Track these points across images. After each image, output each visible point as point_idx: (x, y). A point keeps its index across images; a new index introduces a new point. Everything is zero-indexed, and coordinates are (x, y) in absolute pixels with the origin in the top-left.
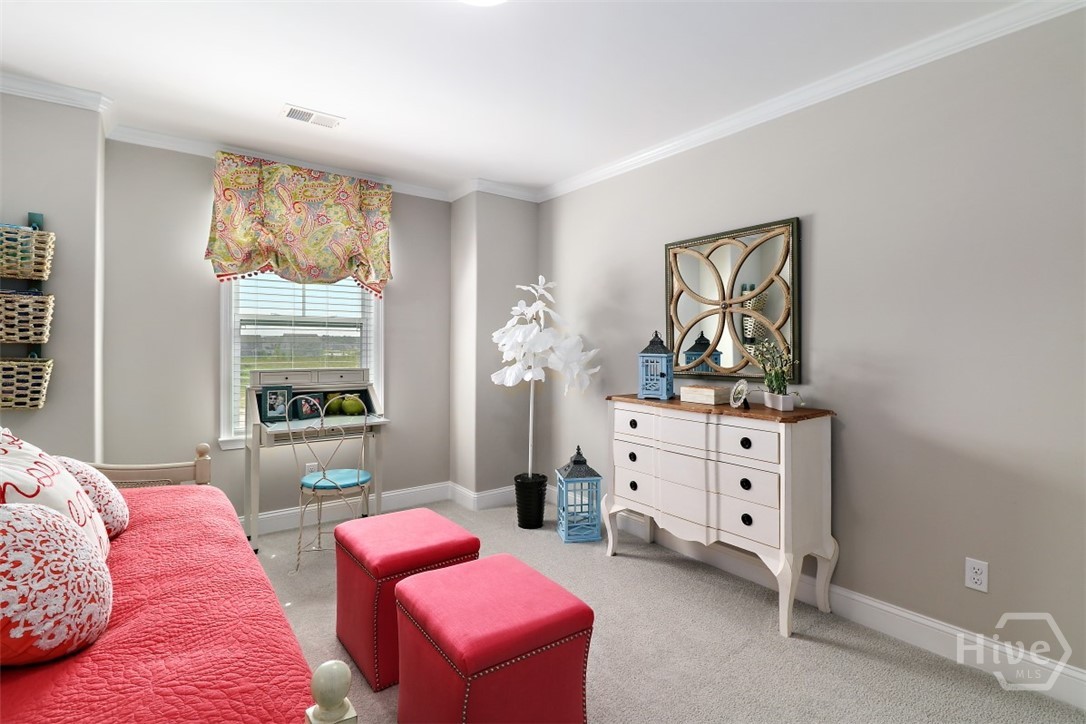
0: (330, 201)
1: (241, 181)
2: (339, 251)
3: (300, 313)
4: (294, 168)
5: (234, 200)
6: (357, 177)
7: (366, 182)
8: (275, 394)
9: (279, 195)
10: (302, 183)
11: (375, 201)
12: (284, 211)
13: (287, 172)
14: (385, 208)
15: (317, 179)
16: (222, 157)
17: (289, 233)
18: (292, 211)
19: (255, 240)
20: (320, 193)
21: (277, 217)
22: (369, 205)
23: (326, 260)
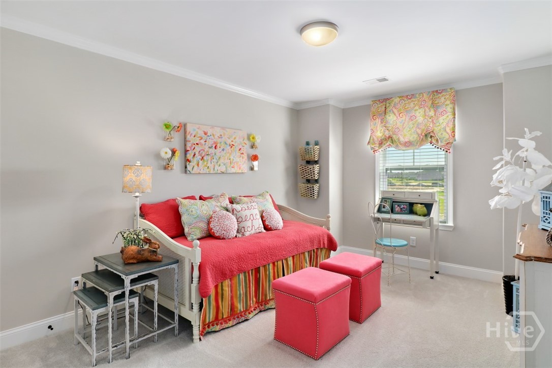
0: (417, 108)
1: (379, 110)
2: (419, 132)
3: (412, 164)
4: (400, 97)
5: (377, 119)
6: (431, 90)
7: (437, 91)
8: (386, 201)
9: (393, 112)
10: (404, 103)
11: (443, 99)
12: (395, 118)
13: (397, 100)
14: (448, 102)
15: (410, 99)
16: (372, 103)
17: (398, 128)
18: (399, 117)
19: (384, 134)
20: (412, 105)
21: (391, 122)
22: (438, 103)
23: (413, 138)
